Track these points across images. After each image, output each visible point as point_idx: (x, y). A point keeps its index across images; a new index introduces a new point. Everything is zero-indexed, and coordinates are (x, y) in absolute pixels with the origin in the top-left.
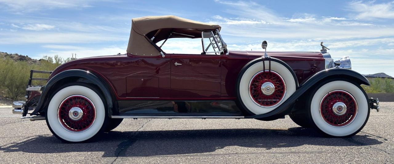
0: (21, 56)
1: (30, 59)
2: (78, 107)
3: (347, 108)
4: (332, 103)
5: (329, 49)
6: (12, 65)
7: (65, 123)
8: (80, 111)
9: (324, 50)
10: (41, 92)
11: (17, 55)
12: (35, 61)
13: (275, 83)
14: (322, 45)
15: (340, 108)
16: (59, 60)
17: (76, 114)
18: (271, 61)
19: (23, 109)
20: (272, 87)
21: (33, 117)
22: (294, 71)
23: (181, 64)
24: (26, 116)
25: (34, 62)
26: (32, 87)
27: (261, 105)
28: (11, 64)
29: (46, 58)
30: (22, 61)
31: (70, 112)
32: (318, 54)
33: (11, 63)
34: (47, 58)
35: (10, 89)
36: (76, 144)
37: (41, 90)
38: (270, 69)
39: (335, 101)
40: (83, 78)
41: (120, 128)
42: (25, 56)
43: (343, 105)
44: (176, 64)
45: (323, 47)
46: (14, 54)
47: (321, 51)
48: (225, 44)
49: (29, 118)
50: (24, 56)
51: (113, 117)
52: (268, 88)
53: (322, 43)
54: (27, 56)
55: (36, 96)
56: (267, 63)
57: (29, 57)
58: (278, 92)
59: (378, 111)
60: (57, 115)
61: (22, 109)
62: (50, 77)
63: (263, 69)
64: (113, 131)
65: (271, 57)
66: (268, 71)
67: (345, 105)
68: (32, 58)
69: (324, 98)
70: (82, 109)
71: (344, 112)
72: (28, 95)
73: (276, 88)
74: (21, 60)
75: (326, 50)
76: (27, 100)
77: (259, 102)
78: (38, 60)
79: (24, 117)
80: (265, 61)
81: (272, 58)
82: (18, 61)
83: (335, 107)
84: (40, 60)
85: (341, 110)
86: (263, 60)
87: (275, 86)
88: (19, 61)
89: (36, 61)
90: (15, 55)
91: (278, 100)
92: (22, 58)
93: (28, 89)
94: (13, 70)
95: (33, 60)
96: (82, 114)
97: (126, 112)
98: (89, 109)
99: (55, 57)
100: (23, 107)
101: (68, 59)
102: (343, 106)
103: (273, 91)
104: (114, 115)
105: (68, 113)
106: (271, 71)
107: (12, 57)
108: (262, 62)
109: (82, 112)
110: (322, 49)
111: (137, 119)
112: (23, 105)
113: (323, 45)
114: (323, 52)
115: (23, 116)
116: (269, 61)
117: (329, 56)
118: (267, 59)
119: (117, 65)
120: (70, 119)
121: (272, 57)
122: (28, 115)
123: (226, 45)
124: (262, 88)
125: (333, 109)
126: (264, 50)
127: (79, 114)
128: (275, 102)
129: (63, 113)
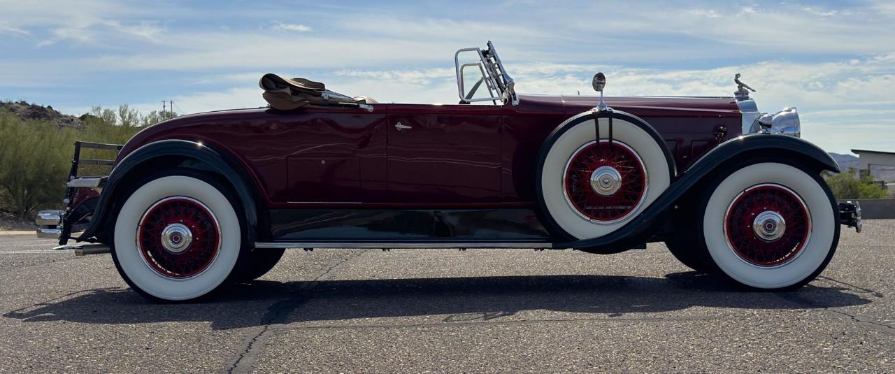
0: (34, 107)
1: (57, 114)
2: (181, 223)
3: (787, 224)
4: (753, 214)
5: (753, 91)
6: (14, 129)
7: (153, 260)
8: (186, 233)
9: (742, 93)
10: (100, 191)
11: (23, 103)
12: (70, 120)
13: (623, 169)
14: (737, 81)
15: (770, 225)
16: (130, 117)
17: (176, 239)
18: (613, 119)
19: (61, 229)
20: (615, 178)
21: (82, 247)
22: (667, 140)
23: (410, 127)
24: (65, 243)
25: (68, 122)
26: (78, 178)
27: (591, 218)
28: (12, 128)
29: (99, 113)
30: (37, 119)
31: (163, 234)
32: (728, 102)
33: (12, 124)
34: (102, 112)
35: (10, 191)
36: (177, 306)
37: (99, 186)
38: (611, 138)
39: (759, 209)
40: (191, 158)
41: (276, 274)
42: (46, 106)
43: (778, 218)
44: (399, 126)
45: (741, 85)
46: (17, 102)
47: (736, 94)
48: (511, 80)
49: (74, 248)
50: (42, 107)
51: (258, 245)
52: (606, 179)
53: (738, 76)
54: (49, 107)
55: (90, 199)
56: (604, 122)
57: (54, 109)
58: (630, 190)
59: (858, 230)
60: (136, 240)
61: (58, 227)
62: (120, 158)
63: (595, 137)
64: (260, 281)
65: (612, 109)
66: (608, 141)
67: (783, 219)
68: (63, 113)
69: (734, 201)
70: (191, 229)
71: (779, 232)
72: (70, 197)
73: (624, 181)
74: (34, 118)
75: (747, 94)
76: (68, 208)
77: (587, 213)
78: (78, 116)
79: (63, 246)
80: (599, 119)
81: (615, 111)
82: (28, 120)
83: (759, 222)
84: (83, 118)
85: (773, 230)
86: (595, 116)
87: (622, 175)
88: (31, 119)
89: (72, 120)
90: (19, 106)
91: (629, 207)
92: (38, 113)
93: (71, 184)
94: (19, 143)
95: (65, 116)
96: (191, 239)
97: (288, 236)
98: (206, 228)
99: (120, 111)
100: (60, 222)
101: (153, 113)
102: (777, 220)
103: (618, 186)
104: (260, 241)
105: (160, 236)
106: (613, 141)
107: (12, 110)
108: (594, 120)
109: (191, 235)
110: (737, 89)
111: (311, 249)
112: (61, 219)
113: (741, 81)
114: (740, 96)
115: (61, 244)
116: (608, 119)
117: (753, 107)
118: (603, 114)
119: (268, 129)
120: (164, 250)
121: (615, 108)
122: (71, 243)
123: (513, 84)
124: (592, 179)
125: (755, 227)
126: (598, 94)
127: (184, 240)
128: (624, 212)
129: (149, 236)
